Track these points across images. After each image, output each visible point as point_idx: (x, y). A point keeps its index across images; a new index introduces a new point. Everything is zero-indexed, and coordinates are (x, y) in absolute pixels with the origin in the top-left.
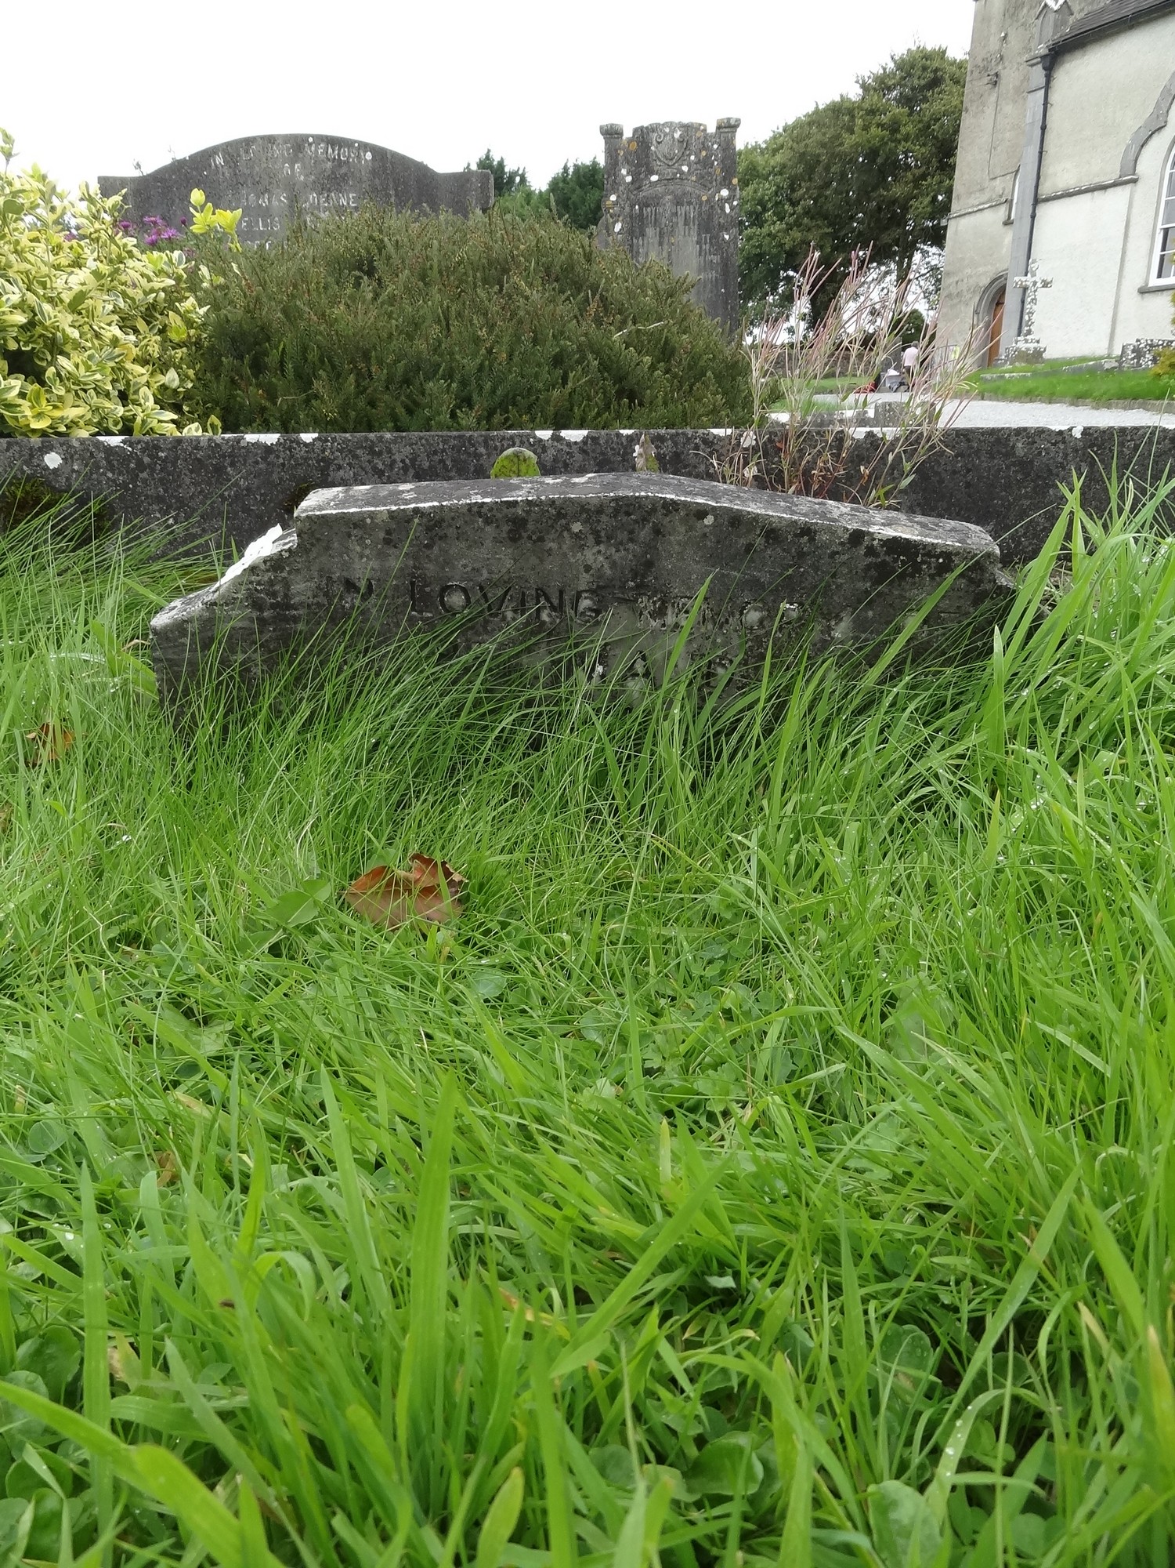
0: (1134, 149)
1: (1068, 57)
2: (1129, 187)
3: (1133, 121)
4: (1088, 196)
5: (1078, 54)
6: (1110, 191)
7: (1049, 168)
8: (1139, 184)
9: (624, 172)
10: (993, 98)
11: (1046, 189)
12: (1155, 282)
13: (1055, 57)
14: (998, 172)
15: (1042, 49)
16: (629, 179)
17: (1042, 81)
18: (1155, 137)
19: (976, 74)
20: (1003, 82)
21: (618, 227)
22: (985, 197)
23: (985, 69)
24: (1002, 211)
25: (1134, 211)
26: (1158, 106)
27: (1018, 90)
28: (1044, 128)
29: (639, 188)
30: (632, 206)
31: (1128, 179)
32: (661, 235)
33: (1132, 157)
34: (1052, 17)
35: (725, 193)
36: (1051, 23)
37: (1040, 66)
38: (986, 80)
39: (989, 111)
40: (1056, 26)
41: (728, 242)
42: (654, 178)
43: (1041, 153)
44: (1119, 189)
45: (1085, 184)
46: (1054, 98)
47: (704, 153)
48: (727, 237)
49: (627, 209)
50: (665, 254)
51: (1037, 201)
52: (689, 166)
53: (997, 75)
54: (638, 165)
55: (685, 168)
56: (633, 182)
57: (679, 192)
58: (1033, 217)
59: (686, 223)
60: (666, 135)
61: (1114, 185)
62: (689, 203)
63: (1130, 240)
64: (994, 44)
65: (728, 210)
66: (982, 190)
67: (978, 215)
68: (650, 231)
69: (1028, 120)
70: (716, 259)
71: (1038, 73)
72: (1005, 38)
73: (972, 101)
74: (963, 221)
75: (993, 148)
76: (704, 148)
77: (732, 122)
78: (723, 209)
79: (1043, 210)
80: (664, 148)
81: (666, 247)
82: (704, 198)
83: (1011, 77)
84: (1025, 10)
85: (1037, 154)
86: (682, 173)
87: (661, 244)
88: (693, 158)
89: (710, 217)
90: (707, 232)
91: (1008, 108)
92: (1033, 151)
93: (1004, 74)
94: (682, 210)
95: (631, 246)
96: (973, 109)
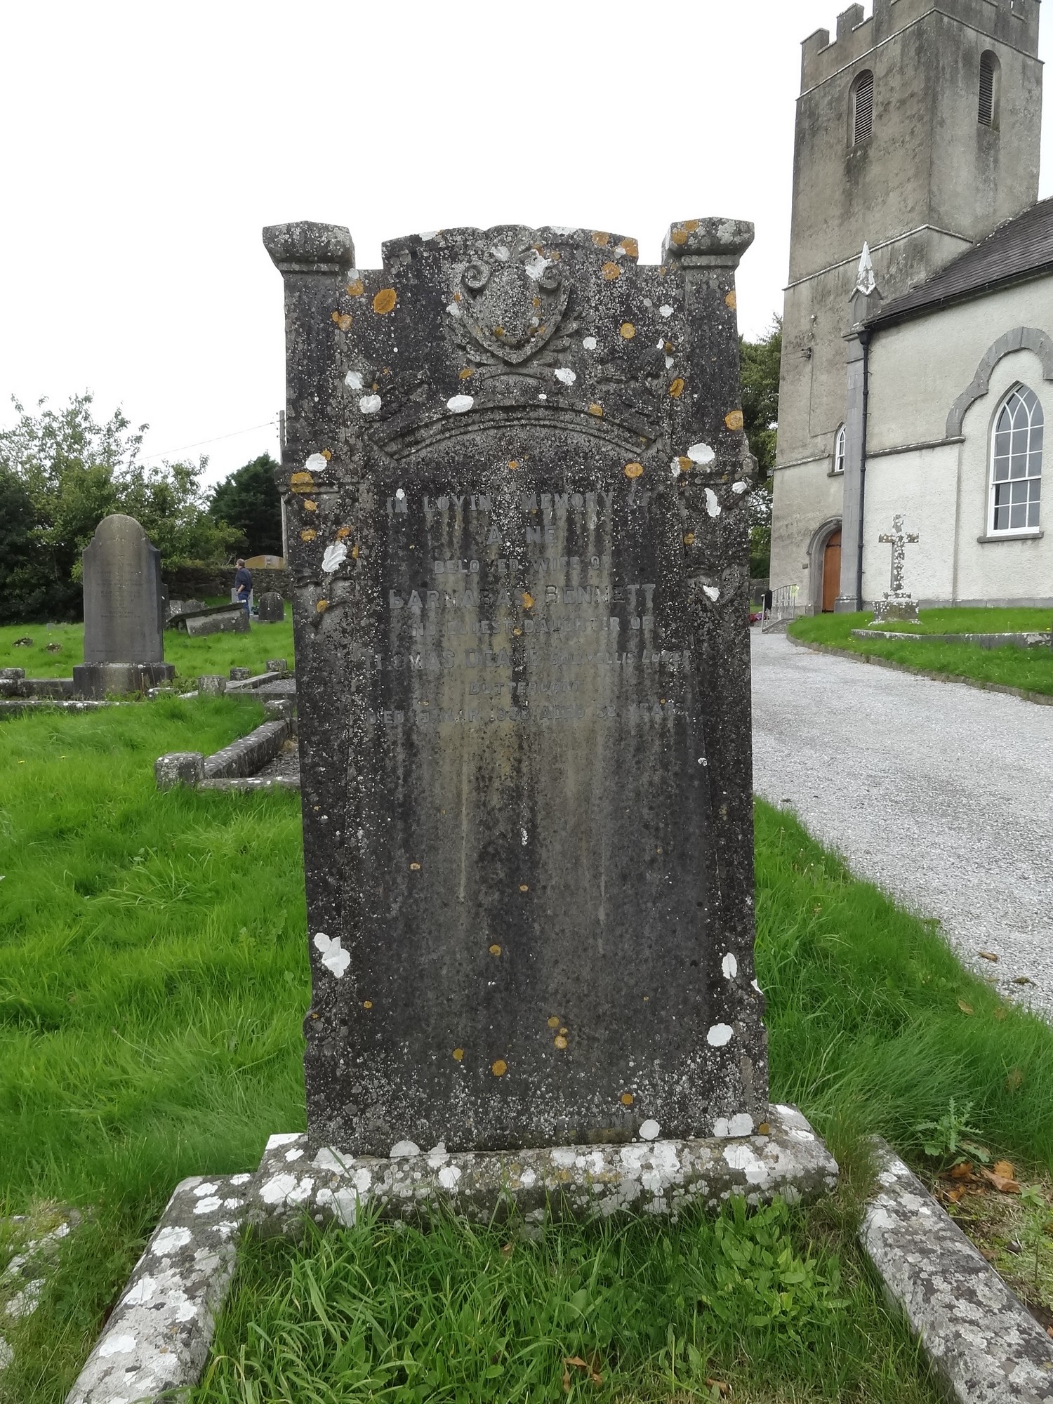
0: (958, 414)
1: (882, 334)
2: (956, 448)
3: (954, 389)
4: (917, 453)
5: (894, 331)
6: (938, 450)
7: (875, 427)
8: (966, 444)
9: (354, 380)
10: (808, 368)
11: (873, 446)
12: (992, 533)
13: (871, 333)
14: (818, 431)
15: (858, 327)
16: (371, 404)
17: (861, 354)
18: (978, 403)
19: (790, 349)
20: (816, 355)
21: (333, 558)
22: (807, 453)
23: (799, 345)
24: (826, 465)
25: (965, 468)
26: (977, 376)
27: (832, 364)
28: (866, 394)
29: (407, 434)
30: (383, 492)
31: (954, 439)
32: (488, 583)
33: (956, 420)
34: (865, 300)
35: (702, 455)
36: (864, 306)
37: (857, 342)
38: (800, 354)
39: (806, 379)
40: (868, 308)
41: (718, 609)
42: (460, 403)
43: (865, 415)
44: (947, 449)
45: (913, 442)
46: (873, 368)
47: (628, 331)
48: (713, 593)
49: (367, 500)
50: (501, 643)
51: (865, 457)
52: (579, 366)
53: (810, 350)
54: (404, 363)
55: (566, 376)
56: (384, 415)
57: (548, 450)
58: (863, 471)
59: (573, 546)
60: (498, 266)
61: (942, 444)
62: (583, 485)
63: (963, 494)
64: (805, 324)
65: (714, 510)
66: (804, 446)
67: (803, 467)
68: (447, 572)
69: (850, 386)
70: (676, 661)
71: (856, 348)
72: (815, 320)
73: (788, 371)
74: (788, 473)
75: (811, 410)
76: (629, 314)
77: (725, 235)
78: (698, 505)
79: (871, 465)
80: (491, 310)
81: (503, 621)
82: (634, 471)
83: (823, 351)
84: (832, 297)
85: (862, 416)
86: (559, 387)
87: (486, 611)
88: (590, 343)
89: (655, 530)
90: (644, 574)
91: (823, 378)
92: (857, 414)
93: (816, 349)
94: (559, 506)
95: (383, 617)
96: (789, 378)
